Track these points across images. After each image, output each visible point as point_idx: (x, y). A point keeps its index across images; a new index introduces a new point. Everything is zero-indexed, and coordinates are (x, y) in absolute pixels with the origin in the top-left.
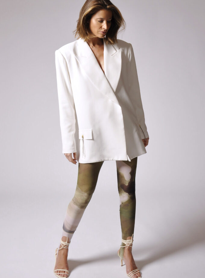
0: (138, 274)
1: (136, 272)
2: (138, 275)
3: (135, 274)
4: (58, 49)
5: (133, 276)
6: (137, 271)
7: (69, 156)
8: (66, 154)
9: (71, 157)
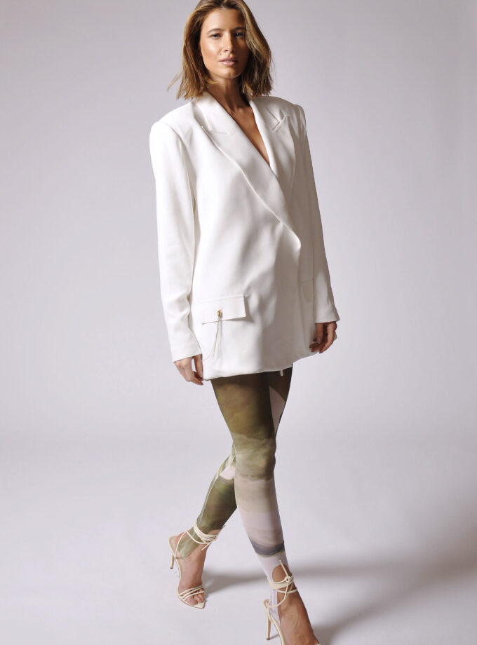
0: (200, 596)
1: (196, 592)
2: (198, 599)
3: (194, 596)
4: (158, 119)
5: (189, 600)
6: (199, 591)
7: (186, 366)
8: (178, 363)
9: (191, 368)
